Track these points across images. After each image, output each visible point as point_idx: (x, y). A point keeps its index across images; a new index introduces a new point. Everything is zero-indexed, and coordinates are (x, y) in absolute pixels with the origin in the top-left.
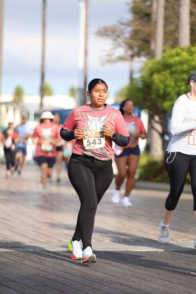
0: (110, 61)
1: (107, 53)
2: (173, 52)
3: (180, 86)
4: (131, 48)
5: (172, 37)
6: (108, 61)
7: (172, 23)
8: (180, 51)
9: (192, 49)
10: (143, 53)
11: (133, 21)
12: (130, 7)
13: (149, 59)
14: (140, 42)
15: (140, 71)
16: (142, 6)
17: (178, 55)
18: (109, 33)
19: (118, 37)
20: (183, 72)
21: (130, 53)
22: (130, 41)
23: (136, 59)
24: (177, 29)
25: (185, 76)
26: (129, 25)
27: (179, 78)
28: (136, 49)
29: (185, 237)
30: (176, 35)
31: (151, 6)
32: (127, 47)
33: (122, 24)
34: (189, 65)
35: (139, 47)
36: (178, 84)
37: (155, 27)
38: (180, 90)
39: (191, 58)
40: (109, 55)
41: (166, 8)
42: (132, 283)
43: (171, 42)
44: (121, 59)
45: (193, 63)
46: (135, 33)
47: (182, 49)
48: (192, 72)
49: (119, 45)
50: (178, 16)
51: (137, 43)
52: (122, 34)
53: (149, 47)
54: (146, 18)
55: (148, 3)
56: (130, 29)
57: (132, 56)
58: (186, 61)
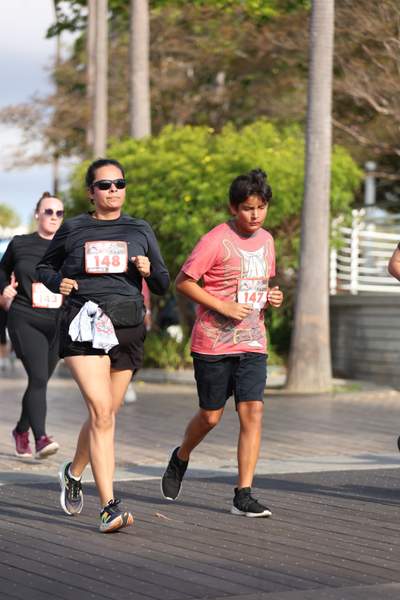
0: (19, 162)
1: (15, 150)
2: (124, 146)
3: (136, 205)
4: (54, 141)
5: (122, 123)
6: (16, 164)
7: (121, 99)
8: (134, 146)
9: (155, 142)
10: (74, 150)
11: (56, 97)
12: (50, 73)
13: (84, 160)
14: (69, 132)
15: (70, 180)
16: (71, 71)
17: (131, 152)
18: (16, 116)
19: (32, 123)
20: (140, 180)
21: (52, 149)
22: (51, 130)
23: (63, 160)
24: (129, 109)
25: (144, 187)
26: (49, 102)
27: (135, 190)
28: (62, 144)
29: (149, 457)
30: (127, 119)
31: (84, 71)
32: (47, 140)
33: (37, 101)
34: (150, 169)
35: (67, 139)
36: (133, 200)
37: (94, 107)
38: (136, 212)
39: (153, 157)
40: (18, 155)
41: (110, 75)
42: (61, 537)
43: (119, 131)
44: (37, 160)
45: (157, 166)
46: (60, 117)
47: (138, 143)
48: (156, 181)
49: (34, 137)
50: (129, 87)
51: (63, 134)
52: (38, 117)
53: (84, 139)
54: (77, 92)
55: (80, 67)
56: (51, 110)
57: (56, 156)
58: (146, 163)
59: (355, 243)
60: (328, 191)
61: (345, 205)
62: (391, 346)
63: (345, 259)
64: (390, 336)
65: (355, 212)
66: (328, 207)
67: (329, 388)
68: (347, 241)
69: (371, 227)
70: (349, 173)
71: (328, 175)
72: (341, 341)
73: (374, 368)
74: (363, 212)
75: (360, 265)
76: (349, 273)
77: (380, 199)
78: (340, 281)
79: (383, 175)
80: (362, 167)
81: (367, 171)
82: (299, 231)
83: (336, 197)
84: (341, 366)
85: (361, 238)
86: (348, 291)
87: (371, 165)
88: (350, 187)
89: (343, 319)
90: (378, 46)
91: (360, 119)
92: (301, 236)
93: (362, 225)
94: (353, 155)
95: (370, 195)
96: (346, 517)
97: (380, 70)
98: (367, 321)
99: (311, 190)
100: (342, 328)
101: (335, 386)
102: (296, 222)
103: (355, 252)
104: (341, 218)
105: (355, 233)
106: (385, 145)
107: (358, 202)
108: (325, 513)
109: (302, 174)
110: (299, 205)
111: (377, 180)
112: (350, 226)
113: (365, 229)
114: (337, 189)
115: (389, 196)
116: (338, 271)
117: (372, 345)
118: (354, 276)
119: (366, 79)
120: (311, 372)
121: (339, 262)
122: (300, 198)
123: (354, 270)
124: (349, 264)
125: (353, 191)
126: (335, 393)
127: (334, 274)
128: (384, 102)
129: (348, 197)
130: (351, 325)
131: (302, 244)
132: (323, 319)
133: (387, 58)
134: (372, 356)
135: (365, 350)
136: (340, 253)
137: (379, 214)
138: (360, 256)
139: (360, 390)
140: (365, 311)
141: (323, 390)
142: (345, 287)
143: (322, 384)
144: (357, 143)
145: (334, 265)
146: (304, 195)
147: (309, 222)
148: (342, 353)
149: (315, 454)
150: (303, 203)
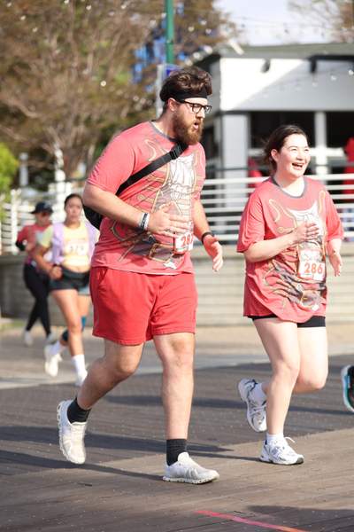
59: (14, 215)
61: (5, 187)
63: (7, 228)
65: (14, 192)
68: (7, 214)
69: (26, 202)
70: (7, 163)
74: (19, 191)
77: (31, 182)
78: (4, 245)
79: (33, 163)
80: (17, 157)
81: (21, 161)
84: (7, 309)
85: (19, 212)
86: (10, 252)
87: (24, 156)
88: (8, 173)
89: (7, 273)
90: (25, 66)
91: (15, 121)
93: (19, 202)
94: (10, 149)
95: (24, 179)
97: (27, 85)
101: (3, 324)
103: (14, 222)
104: (3, 196)
105: (14, 207)
106: (35, 141)
107: (15, 184)
111: (29, 168)
112: (9, 202)
113: (21, 204)
115: (39, 180)
116: (2, 237)
119: (18, 91)
121: (2, 230)
124: (10, 231)
125: (11, 176)
126: (3, 329)
128: (32, 108)
129: (8, 180)
130: (14, 278)
133: (32, 76)
136: (3, 223)
137: (31, 193)
138: (19, 225)
139: (22, 326)
142: (8, 249)
144: (12, 140)
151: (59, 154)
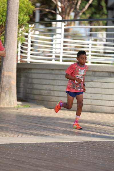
59: (30, 40)
60: (18, 15)
61: (25, 22)
62: (44, 87)
63: (25, 47)
64: (44, 83)
65: (30, 26)
66: (17, 23)
67: (16, 106)
68: (26, 39)
69: (37, 32)
70: (27, 7)
71: (18, 7)
72: (22, 84)
73: (36, 97)
74: (33, 25)
75: (31, 50)
76: (26, 54)
78: (22, 57)
80: (34, 4)
81: (36, 7)
82: (4, 33)
83: (21, 18)
84: (21, 96)
86: (26, 62)
87: (38, 4)
89: (23, 74)
92: (5, 35)
93: (33, 31)
95: (37, 19)
96: (20, 165)
98: (34, 76)
99: (10, 14)
100: (23, 79)
101: (18, 104)
102: (3, 29)
103: (29, 44)
104: (24, 28)
105: (30, 35)
107: (32, 21)
108: (10, 163)
109: (6, 6)
110: (5, 21)
111: (41, 11)
112: (27, 32)
113: (34, 34)
114: (22, 14)
115: (46, 19)
116: (21, 52)
117: (36, 86)
118: (29, 55)
120: (7, 98)
121: (22, 48)
122: (4, 18)
123: (29, 52)
124: (26, 50)
125: (29, 16)
126: (18, 108)
127: (19, 54)
129: (27, 18)
130: (27, 77)
131: (5, 39)
132: (14, 74)
134: (36, 92)
135: (33, 89)
136: (23, 44)
137: (42, 27)
138: (32, 46)
139: (30, 106)
140: (33, 71)
141: (13, 106)
142: (25, 60)
143: (12, 104)
145: (20, 49)
146: (7, 16)
147: (9, 29)
148: (22, 90)
149: (8, 135)
150: (6, 20)
151: (59, 4)
